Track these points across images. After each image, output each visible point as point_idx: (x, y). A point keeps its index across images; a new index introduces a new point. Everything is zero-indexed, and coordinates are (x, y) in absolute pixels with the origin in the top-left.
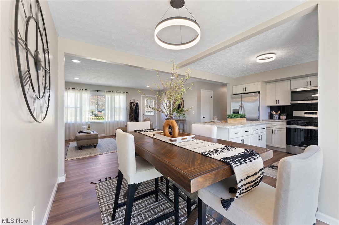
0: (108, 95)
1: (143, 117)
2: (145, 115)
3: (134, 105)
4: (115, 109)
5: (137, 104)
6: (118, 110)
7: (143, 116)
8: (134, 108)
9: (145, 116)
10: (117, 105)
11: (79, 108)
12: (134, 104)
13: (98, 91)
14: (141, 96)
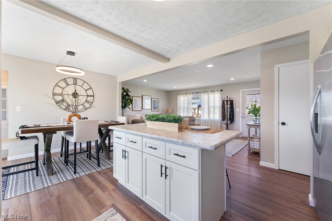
0: (204, 96)
1: (244, 118)
6: (212, 109)
7: (243, 116)
8: (227, 106)
9: (246, 116)
11: (186, 107)
12: (227, 102)
13: (197, 93)
14: (241, 91)
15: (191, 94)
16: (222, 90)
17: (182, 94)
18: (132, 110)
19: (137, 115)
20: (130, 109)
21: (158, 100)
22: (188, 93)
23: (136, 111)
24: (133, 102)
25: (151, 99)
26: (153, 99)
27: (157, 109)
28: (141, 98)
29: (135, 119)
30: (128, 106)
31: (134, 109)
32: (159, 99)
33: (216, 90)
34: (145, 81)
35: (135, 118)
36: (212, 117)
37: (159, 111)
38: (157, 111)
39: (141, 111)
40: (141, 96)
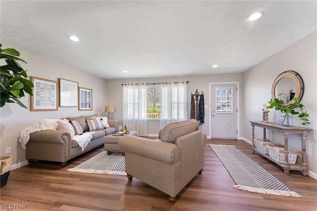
0: (164, 88)
1: (213, 116)
2: (216, 112)
3: (197, 99)
4: (173, 104)
5: (202, 96)
6: (176, 105)
7: (213, 114)
8: (197, 102)
9: (216, 114)
10: (175, 100)
11: (137, 104)
12: (197, 97)
13: (154, 84)
14: (210, 84)
15: (145, 86)
16: (188, 82)
17: (130, 84)
18: (31, 109)
19: (46, 120)
20: (22, 105)
21: (90, 91)
22: (141, 84)
23: (41, 110)
24: (35, 90)
25: (79, 88)
26: (82, 88)
27: (90, 107)
28: (55, 84)
29: (39, 130)
30: (14, 97)
31: (35, 107)
32: (92, 90)
33: (181, 82)
34: (74, 39)
35: (40, 127)
36: (175, 117)
37: (92, 110)
38: (88, 110)
39: (57, 110)
40: (56, 80)
